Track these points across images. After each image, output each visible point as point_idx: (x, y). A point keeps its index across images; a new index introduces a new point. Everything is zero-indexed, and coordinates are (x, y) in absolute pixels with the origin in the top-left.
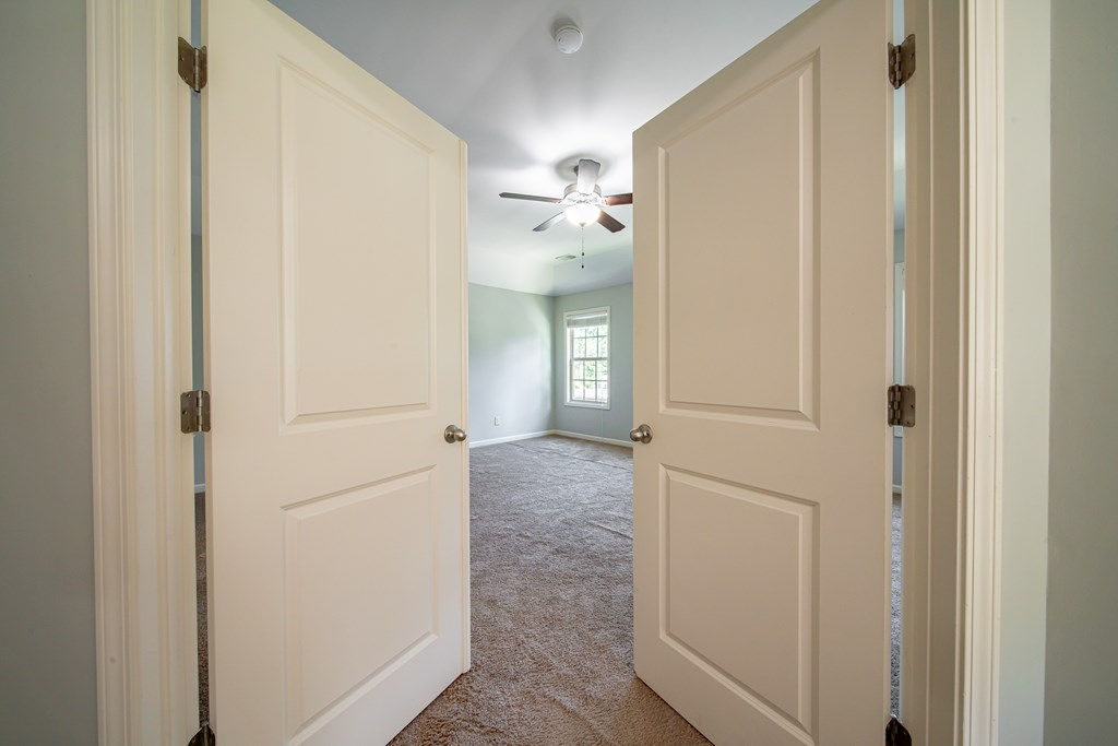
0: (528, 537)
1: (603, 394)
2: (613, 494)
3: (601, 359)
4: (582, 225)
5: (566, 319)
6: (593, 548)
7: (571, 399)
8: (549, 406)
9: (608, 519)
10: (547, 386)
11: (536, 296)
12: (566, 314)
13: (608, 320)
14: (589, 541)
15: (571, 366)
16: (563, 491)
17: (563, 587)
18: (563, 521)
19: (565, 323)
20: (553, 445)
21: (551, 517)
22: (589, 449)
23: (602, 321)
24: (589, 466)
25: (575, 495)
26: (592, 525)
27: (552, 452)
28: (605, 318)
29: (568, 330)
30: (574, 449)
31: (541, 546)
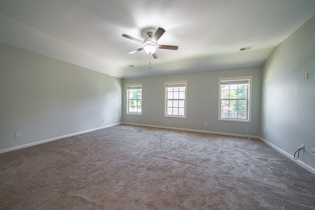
0: (134, 165)
1: (140, 110)
2: (153, 143)
3: (139, 99)
4: (150, 53)
5: (127, 86)
6: (160, 165)
7: (128, 112)
8: (121, 115)
9: (157, 153)
10: (120, 108)
11: (117, 78)
12: (127, 85)
13: (142, 88)
14: (157, 163)
15: (129, 102)
16: (137, 144)
17: (160, 185)
18: (144, 156)
19: (127, 88)
20: (124, 128)
21: (139, 155)
22: (137, 128)
23: (140, 88)
24: (140, 134)
25: (142, 145)
26: (154, 156)
27: (125, 130)
28: (141, 87)
29: (128, 90)
30: (132, 129)
31: (141, 168)
